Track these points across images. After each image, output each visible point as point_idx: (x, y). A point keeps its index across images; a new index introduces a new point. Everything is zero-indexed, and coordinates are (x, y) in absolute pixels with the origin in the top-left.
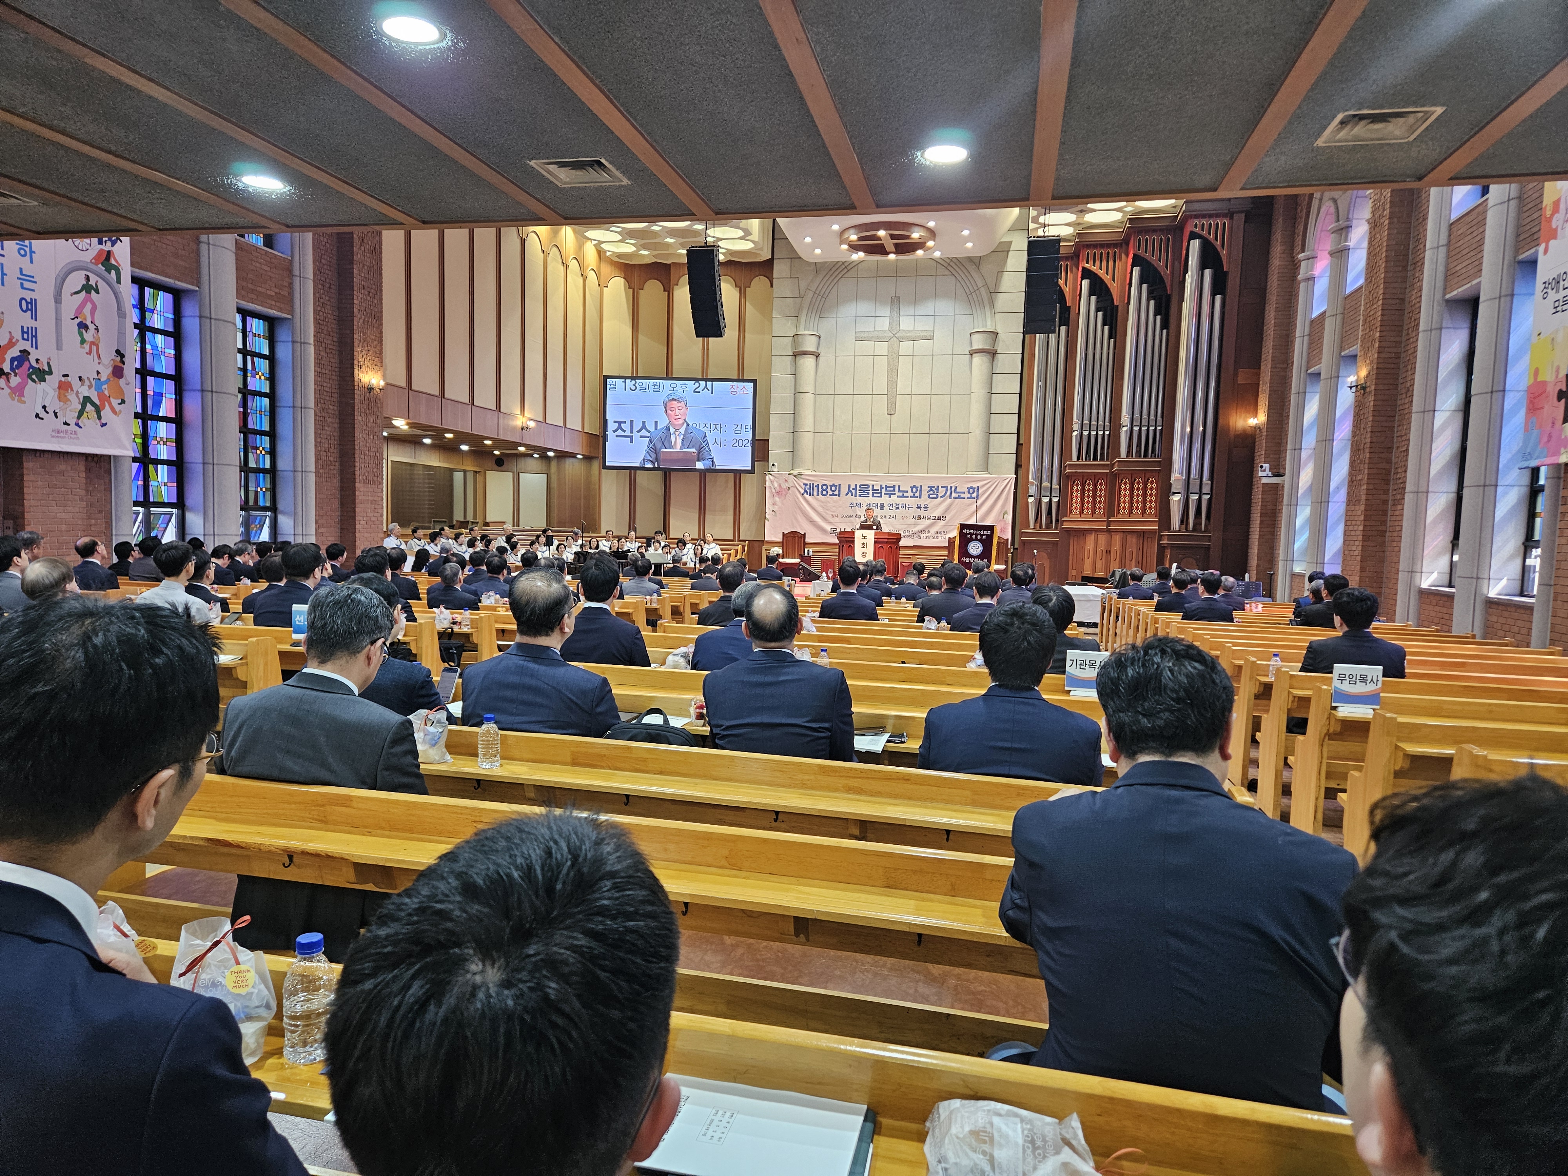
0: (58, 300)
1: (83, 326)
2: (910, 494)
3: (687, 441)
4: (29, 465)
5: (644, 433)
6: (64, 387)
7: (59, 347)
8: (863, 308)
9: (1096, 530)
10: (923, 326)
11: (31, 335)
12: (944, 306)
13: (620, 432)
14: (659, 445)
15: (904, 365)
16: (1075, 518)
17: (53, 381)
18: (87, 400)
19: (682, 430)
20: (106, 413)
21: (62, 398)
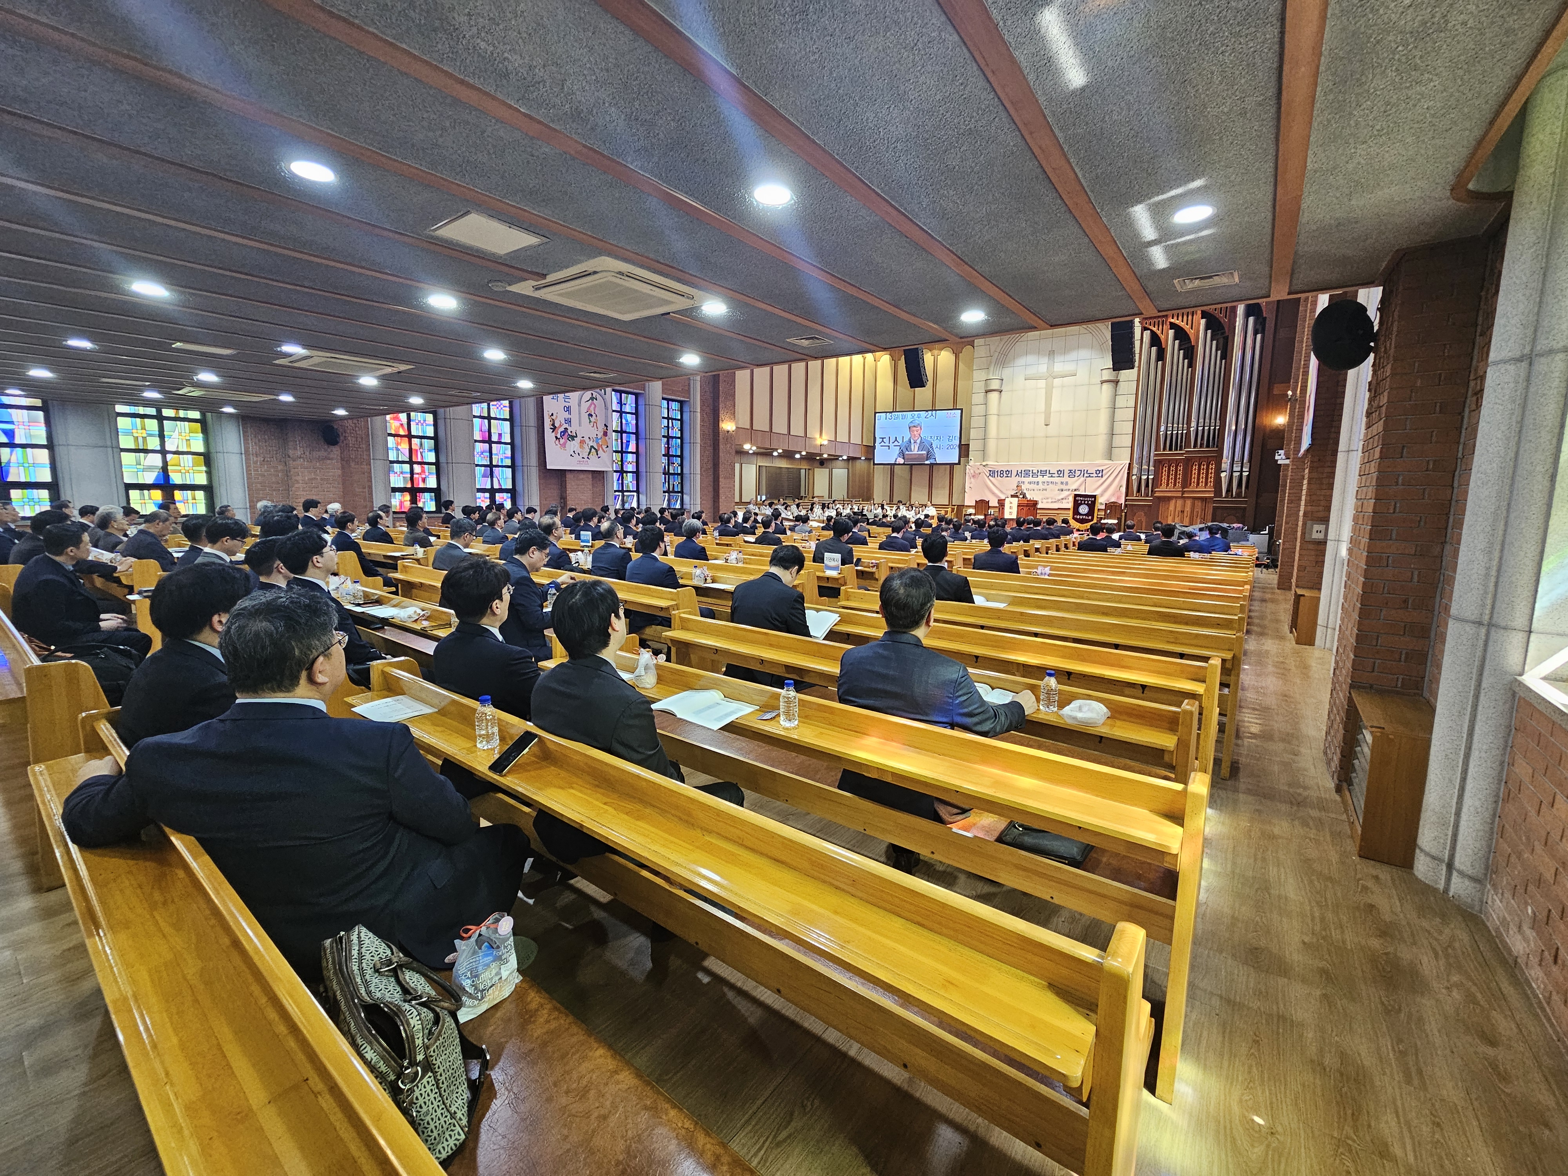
0: (579, 405)
1: (590, 415)
2: (1056, 475)
3: (922, 446)
4: (568, 476)
5: (896, 443)
6: (582, 442)
7: (580, 426)
8: (1031, 359)
9: (1177, 497)
10: (1069, 367)
11: (568, 421)
12: (1084, 353)
13: (883, 444)
14: (904, 450)
15: (1056, 393)
16: (1163, 490)
17: (577, 440)
18: (592, 447)
19: (918, 441)
20: (600, 452)
21: (581, 447)
